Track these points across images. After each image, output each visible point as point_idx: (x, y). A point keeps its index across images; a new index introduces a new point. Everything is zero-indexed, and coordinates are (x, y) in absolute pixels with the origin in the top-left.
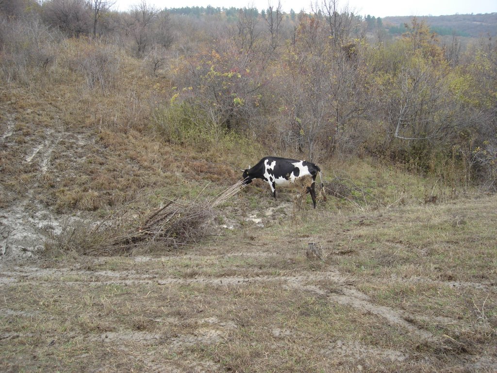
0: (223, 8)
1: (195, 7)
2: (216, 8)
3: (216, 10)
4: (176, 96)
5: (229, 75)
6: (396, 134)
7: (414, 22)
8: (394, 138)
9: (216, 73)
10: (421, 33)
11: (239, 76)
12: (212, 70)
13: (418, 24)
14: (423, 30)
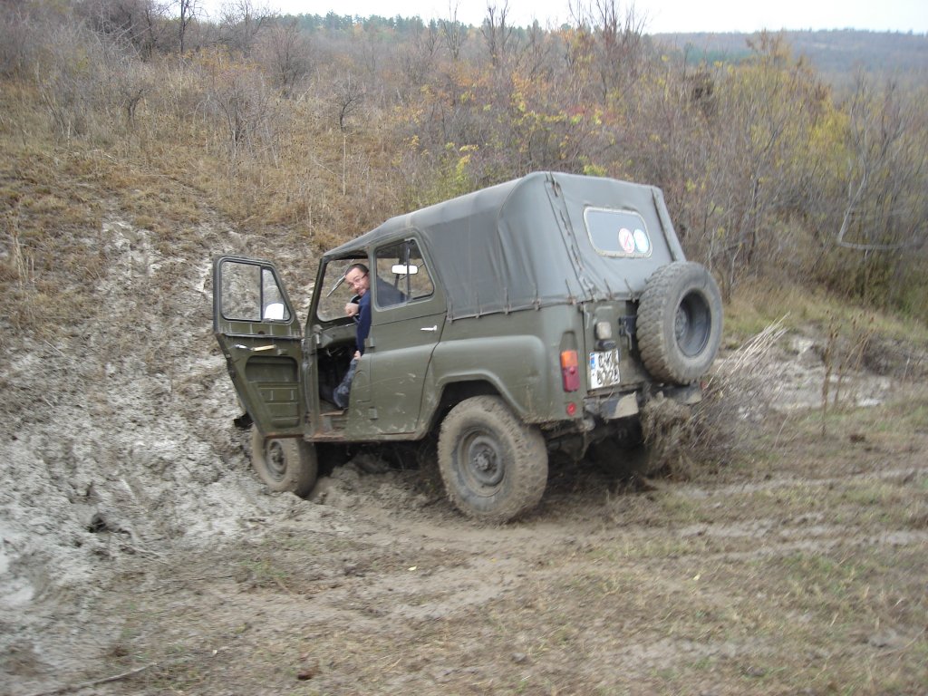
0: (357, 18)
1: (304, 14)
2: (343, 16)
3: (343, 20)
4: (465, 159)
5: (576, 119)
6: (840, 239)
7: (764, 36)
8: (834, 246)
9: (537, 116)
10: (777, 58)
11: (599, 122)
12: (523, 109)
13: (772, 41)
14: (780, 51)
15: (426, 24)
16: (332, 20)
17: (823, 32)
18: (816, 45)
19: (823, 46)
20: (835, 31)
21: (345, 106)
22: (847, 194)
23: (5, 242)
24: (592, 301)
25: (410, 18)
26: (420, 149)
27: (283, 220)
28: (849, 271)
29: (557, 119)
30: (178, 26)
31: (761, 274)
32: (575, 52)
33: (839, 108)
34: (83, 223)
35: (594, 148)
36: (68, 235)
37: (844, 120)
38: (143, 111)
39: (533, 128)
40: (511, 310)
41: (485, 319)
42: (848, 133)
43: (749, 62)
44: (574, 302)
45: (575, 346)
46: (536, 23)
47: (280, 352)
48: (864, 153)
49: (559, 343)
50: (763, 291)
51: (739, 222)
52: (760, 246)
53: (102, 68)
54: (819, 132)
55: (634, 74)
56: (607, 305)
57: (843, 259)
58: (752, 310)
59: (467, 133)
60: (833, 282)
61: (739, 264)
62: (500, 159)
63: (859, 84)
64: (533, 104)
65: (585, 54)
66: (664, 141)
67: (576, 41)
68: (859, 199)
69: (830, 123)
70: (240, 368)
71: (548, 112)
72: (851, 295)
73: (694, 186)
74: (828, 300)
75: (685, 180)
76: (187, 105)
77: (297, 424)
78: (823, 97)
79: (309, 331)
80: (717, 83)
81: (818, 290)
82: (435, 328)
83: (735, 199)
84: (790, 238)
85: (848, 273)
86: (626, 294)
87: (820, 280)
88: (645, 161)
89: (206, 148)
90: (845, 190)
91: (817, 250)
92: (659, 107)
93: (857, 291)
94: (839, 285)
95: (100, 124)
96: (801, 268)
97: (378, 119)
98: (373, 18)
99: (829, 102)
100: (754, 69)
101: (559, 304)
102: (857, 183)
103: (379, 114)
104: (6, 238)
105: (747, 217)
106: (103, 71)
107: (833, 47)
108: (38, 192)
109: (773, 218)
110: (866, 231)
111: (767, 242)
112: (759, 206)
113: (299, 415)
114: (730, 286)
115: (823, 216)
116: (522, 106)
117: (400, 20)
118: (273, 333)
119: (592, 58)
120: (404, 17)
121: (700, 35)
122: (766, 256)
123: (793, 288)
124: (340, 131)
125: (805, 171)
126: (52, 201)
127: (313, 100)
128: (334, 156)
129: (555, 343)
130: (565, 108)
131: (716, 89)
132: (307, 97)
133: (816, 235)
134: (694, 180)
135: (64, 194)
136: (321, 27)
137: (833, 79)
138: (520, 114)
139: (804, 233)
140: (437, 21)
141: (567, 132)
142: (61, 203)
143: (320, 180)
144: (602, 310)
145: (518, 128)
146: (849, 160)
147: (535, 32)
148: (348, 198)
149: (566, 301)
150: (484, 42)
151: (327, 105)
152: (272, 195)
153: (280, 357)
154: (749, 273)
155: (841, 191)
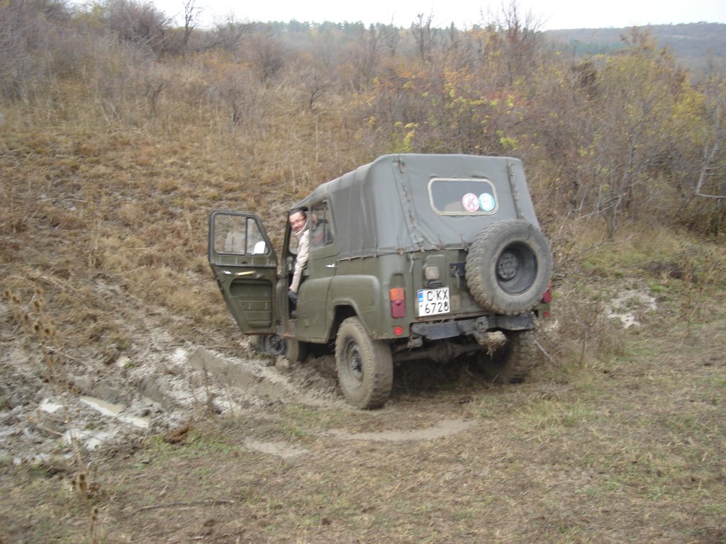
0: (313, 23)
2: (302, 22)
3: (303, 25)
4: (410, 134)
5: (494, 103)
6: (698, 191)
7: (635, 31)
8: (694, 196)
9: (464, 100)
10: (645, 49)
11: (511, 105)
12: (452, 96)
13: (641, 36)
14: (647, 44)
15: (367, 27)
16: (294, 26)
17: (681, 25)
18: (676, 36)
19: (681, 37)
20: (691, 24)
21: (313, 94)
22: (703, 156)
23: (73, 200)
24: (420, 251)
25: (354, 22)
26: (375, 127)
27: (274, 181)
28: (706, 216)
29: (479, 102)
30: (183, 34)
31: (636, 218)
32: (487, 48)
33: (695, 87)
34: (126, 185)
35: (508, 124)
36: (117, 194)
37: (700, 97)
38: (163, 100)
39: (461, 110)
40: (365, 256)
41: (354, 260)
42: (704, 108)
43: (623, 52)
44: (402, 252)
45: (403, 285)
46: (453, 25)
47: (258, 276)
48: (717, 125)
49: (389, 282)
50: (638, 231)
51: (620, 179)
52: (635, 197)
53: (131, 68)
54: (680, 107)
55: (534, 64)
56: (438, 254)
57: (700, 207)
58: (630, 246)
59: (408, 113)
60: (693, 224)
61: (620, 211)
62: (436, 134)
63: (711, 67)
64: (460, 91)
65: (495, 49)
66: (560, 118)
67: (488, 40)
68: (713, 160)
69: (688, 100)
70: (227, 286)
71: (472, 97)
72: (707, 234)
73: (586, 152)
74: (689, 238)
75: (578, 147)
76: (195, 94)
77: (270, 326)
78: (682, 80)
79: (284, 261)
80: (599, 71)
81: (681, 230)
82: (333, 266)
83: (616, 162)
84: (659, 191)
85: (705, 217)
86: (460, 245)
87: (683, 223)
88: (546, 133)
89: (211, 127)
90: (701, 153)
91: (680, 200)
92: (555, 90)
93: (712, 232)
94: (697, 226)
95: (132, 110)
96: (668, 213)
97: (338, 103)
98: (326, 23)
99: (687, 84)
100: (626, 58)
101: (389, 254)
102: (711, 146)
103: (339, 99)
104: (72, 197)
105: (625, 176)
106: (132, 70)
107: (689, 38)
108: (91, 162)
109: (645, 175)
110: (719, 184)
111: (640, 194)
112: (634, 166)
113: (271, 319)
114: (613, 228)
115: (685, 174)
116: (452, 94)
117: (346, 24)
118: (254, 262)
119: (501, 53)
120: (350, 22)
121: (582, 31)
122: (640, 205)
123: (662, 229)
124: (310, 113)
125: (669, 138)
126: (101, 169)
127: (287, 90)
128: (307, 132)
129: (386, 282)
130: (484, 94)
131: (598, 75)
132: (283, 86)
133: (679, 187)
134: (585, 147)
135: (110, 163)
136: (286, 30)
137: (689, 63)
138: (450, 99)
139: (669, 187)
140: (375, 25)
141: (486, 113)
142: (109, 171)
143: (299, 151)
144: (431, 258)
145: (449, 110)
146: (704, 129)
147: (452, 32)
148: (321, 164)
149: (395, 251)
150: (413, 41)
151: (299, 93)
152: (263, 162)
153: (259, 279)
154: (628, 218)
155: (698, 153)
